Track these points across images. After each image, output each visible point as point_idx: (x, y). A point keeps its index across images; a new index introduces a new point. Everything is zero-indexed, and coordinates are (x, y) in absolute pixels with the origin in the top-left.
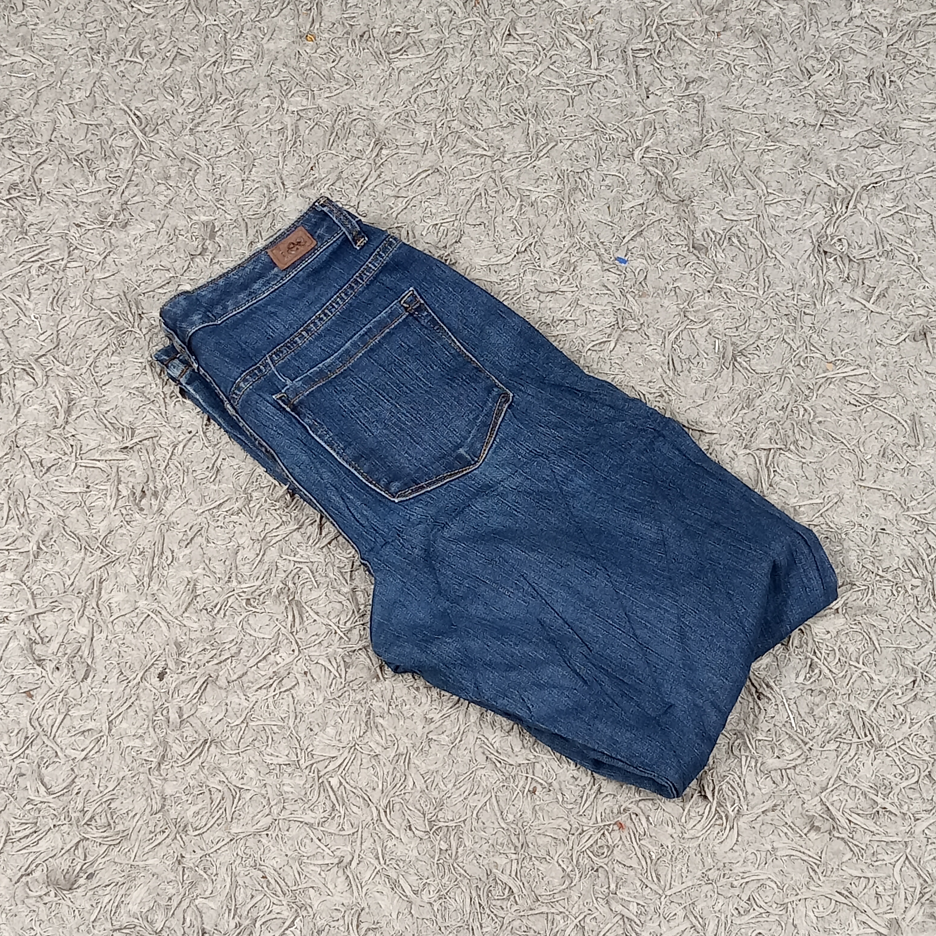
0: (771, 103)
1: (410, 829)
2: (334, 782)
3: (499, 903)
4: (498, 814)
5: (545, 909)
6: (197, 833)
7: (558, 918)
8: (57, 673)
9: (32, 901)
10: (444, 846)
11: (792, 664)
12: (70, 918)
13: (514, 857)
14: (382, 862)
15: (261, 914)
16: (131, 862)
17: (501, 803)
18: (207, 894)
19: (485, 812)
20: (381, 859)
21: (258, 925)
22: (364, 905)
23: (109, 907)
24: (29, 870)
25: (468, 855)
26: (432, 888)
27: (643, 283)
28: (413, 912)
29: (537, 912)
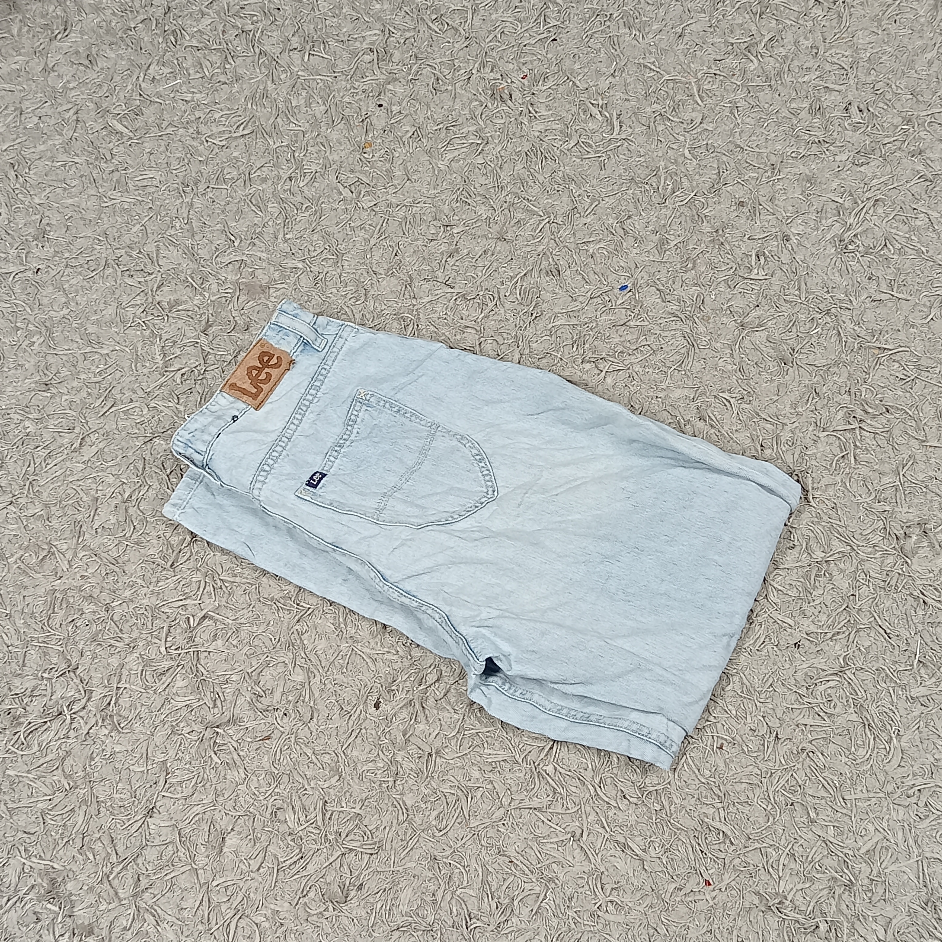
0: (770, 142)
1: (625, 798)
2: (550, 769)
3: (717, 847)
4: (697, 772)
5: (757, 845)
6: (441, 833)
7: (768, 850)
8: (286, 719)
9: (315, 918)
10: (658, 807)
11: (909, 603)
12: (351, 927)
13: (720, 805)
14: (609, 830)
15: (517, 893)
16: (392, 869)
17: (696, 761)
18: (465, 883)
19: (684, 772)
20: (607, 828)
21: (516, 903)
22: (602, 869)
23: (383, 911)
24: (305, 893)
25: (680, 812)
26: (657, 845)
27: (702, 307)
28: (646, 867)
29: (751, 848)
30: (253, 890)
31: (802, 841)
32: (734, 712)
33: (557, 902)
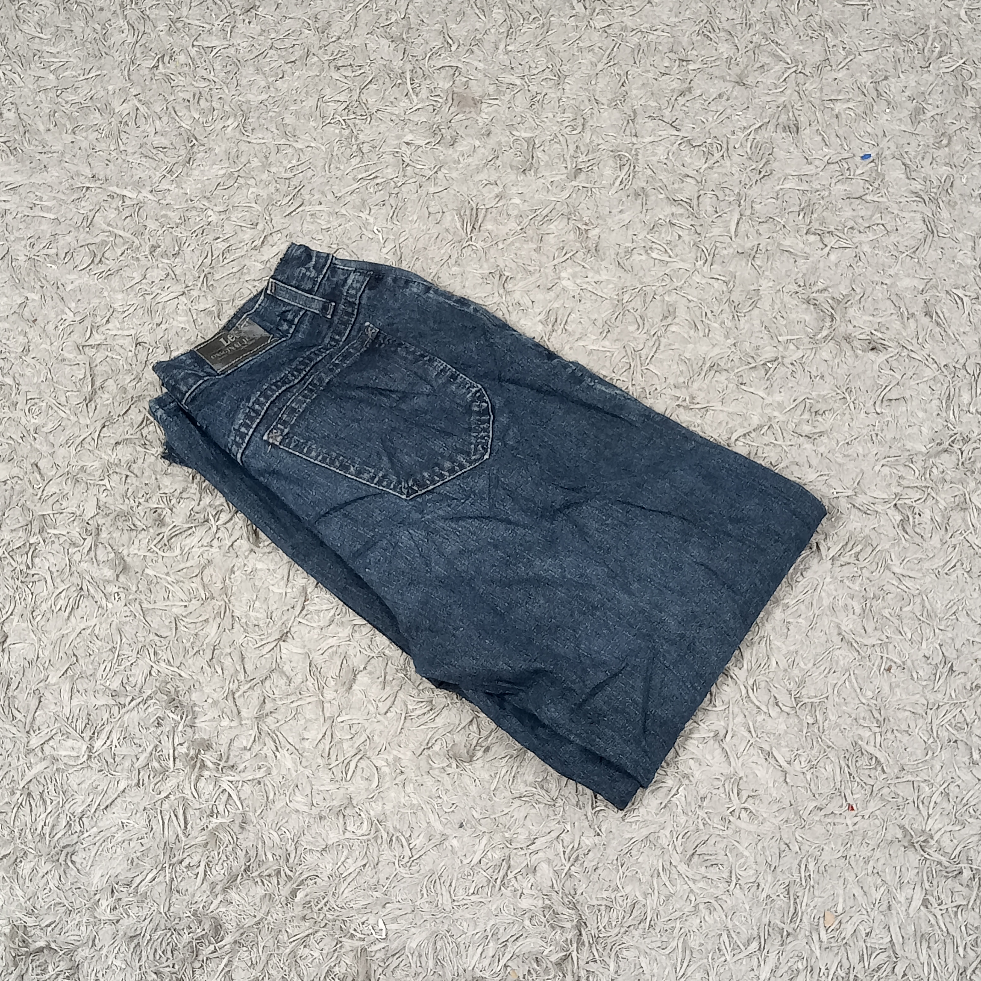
1: (778, 705)
3: (867, 772)
4: (858, 690)
5: (910, 778)
7: (922, 785)
9: (436, 772)
10: (811, 721)
12: (473, 787)
13: (878, 730)
14: (754, 736)
17: (859, 680)
19: (844, 689)
20: (753, 733)
22: (741, 774)
23: (507, 778)
24: (430, 745)
25: (834, 729)
26: (803, 759)
27: (950, 191)
28: (788, 780)
29: (904, 780)
30: (377, 732)
31: (958, 783)
32: (909, 635)
33: (689, 799)
